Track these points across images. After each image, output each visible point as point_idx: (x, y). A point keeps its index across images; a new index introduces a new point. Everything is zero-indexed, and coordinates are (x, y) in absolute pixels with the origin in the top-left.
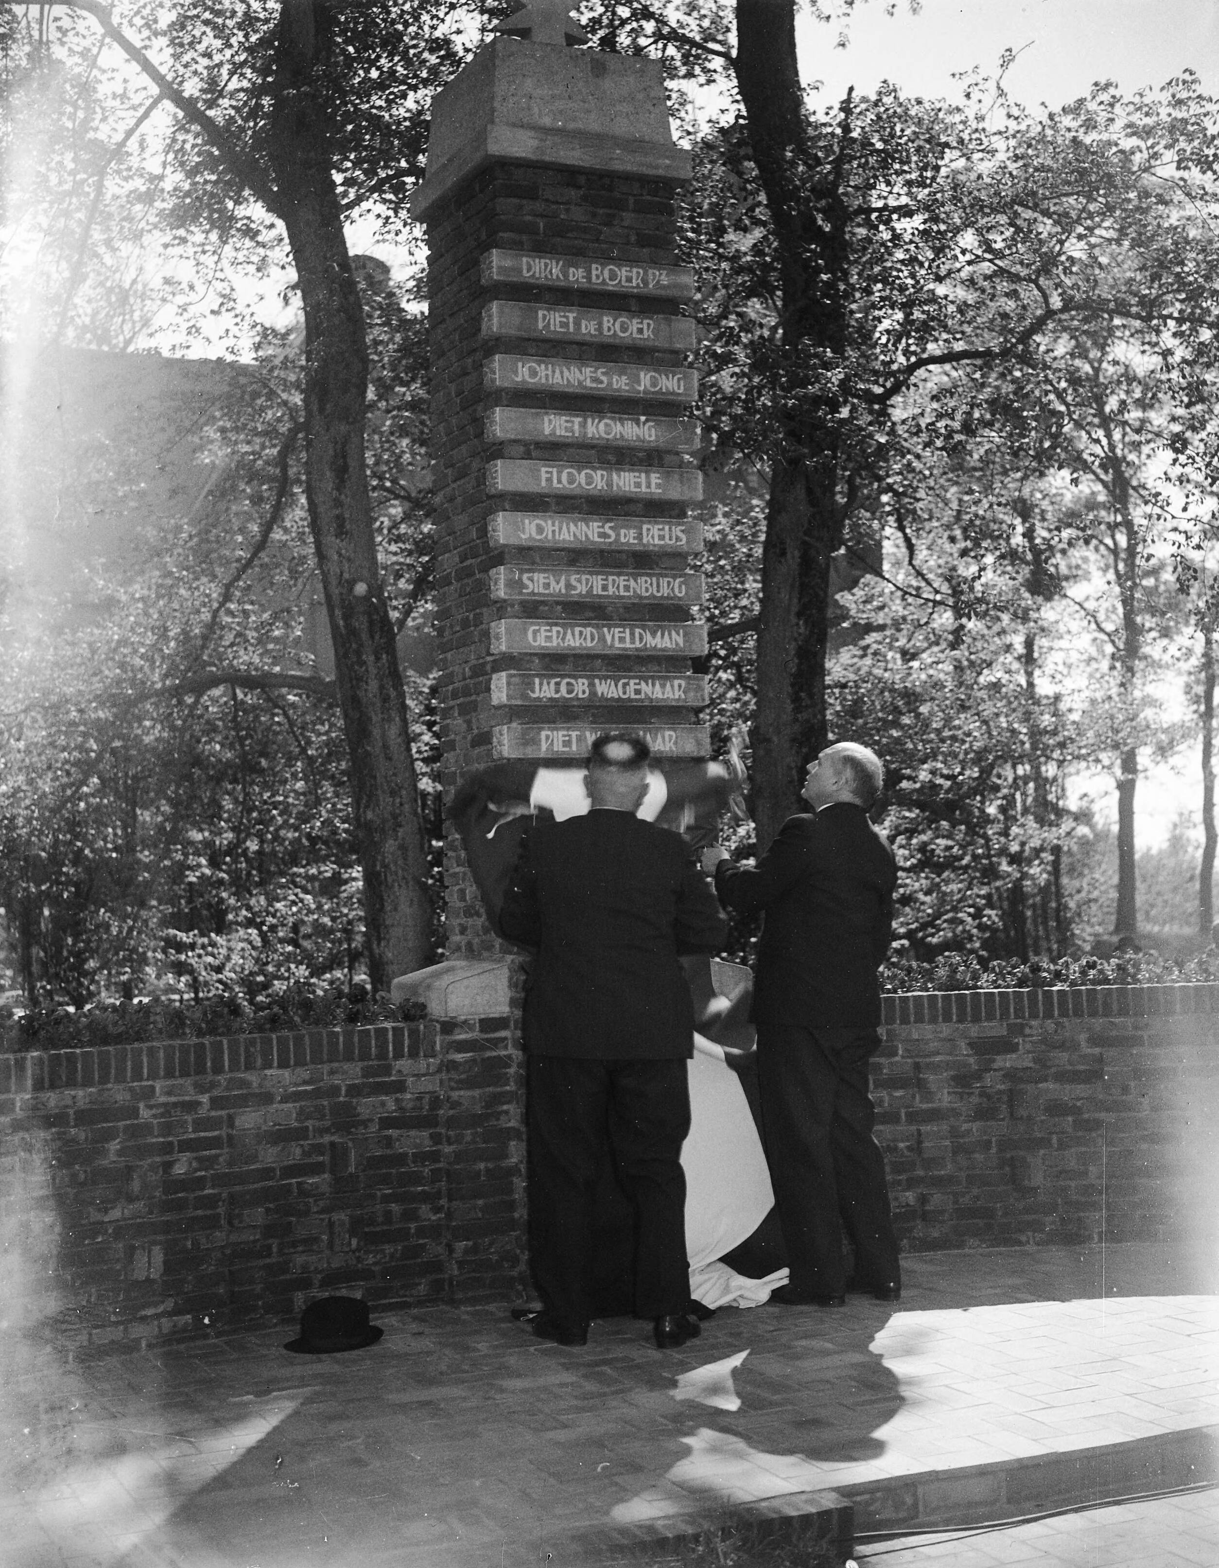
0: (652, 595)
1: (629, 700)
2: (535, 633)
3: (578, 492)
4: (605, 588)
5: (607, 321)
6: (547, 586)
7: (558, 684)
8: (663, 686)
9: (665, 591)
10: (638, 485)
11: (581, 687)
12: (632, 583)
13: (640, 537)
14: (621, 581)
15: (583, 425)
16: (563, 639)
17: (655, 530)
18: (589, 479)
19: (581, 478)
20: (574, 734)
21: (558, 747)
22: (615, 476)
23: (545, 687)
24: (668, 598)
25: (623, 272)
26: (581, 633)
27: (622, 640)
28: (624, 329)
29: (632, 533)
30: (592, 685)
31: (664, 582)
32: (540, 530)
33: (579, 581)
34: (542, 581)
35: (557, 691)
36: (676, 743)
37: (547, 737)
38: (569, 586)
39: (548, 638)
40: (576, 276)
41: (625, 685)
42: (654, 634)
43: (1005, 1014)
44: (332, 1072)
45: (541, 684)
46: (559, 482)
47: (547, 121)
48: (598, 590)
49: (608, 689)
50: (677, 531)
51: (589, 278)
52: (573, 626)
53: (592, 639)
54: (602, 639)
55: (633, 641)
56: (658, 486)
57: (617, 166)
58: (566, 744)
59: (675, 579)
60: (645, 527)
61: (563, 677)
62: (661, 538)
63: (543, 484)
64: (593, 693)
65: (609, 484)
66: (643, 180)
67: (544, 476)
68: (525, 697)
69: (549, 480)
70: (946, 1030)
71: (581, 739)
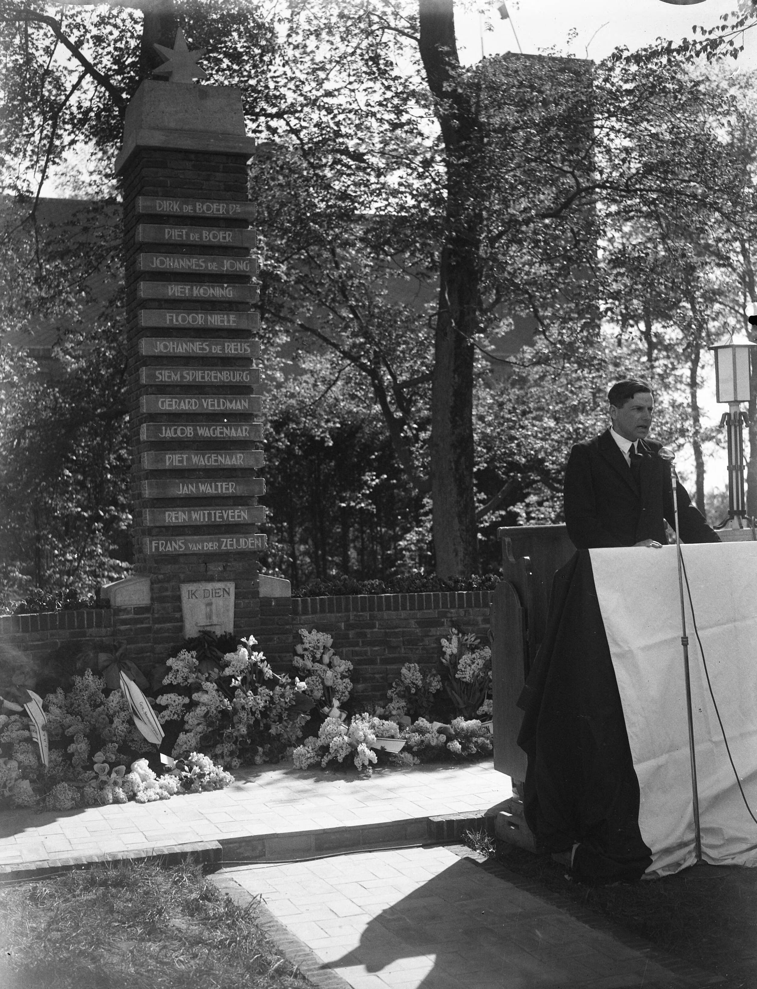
0: (230, 381)
1: (217, 437)
2: (163, 402)
3: (188, 326)
4: (203, 377)
5: (205, 233)
6: (169, 377)
7: (176, 430)
8: (236, 430)
9: (238, 378)
10: (222, 321)
11: (189, 431)
12: (219, 375)
13: (223, 349)
14: (213, 374)
15: (191, 290)
16: (179, 406)
17: (232, 346)
18: (194, 319)
19: (190, 319)
20: (185, 456)
21: (176, 464)
22: (209, 318)
23: (168, 431)
24: (240, 382)
25: (215, 206)
26: (189, 402)
27: (213, 405)
28: (215, 237)
29: (219, 347)
30: (195, 430)
31: (237, 374)
32: (166, 347)
33: (188, 374)
34: (167, 374)
35: (175, 433)
36: (243, 461)
37: (170, 458)
38: (182, 377)
39: (170, 405)
40: (188, 209)
41: (214, 430)
42: (231, 402)
43: (437, 606)
45: (166, 430)
46: (177, 321)
47: (172, 125)
48: (198, 379)
49: (204, 432)
50: (245, 346)
51: (195, 210)
52: (184, 399)
53: (196, 405)
54: (201, 405)
55: (219, 405)
56: (234, 322)
57: (211, 148)
58: (181, 461)
59: (243, 371)
60: (226, 344)
61: (178, 426)
62: (236, 350)
63: (168, 322)
64: (196, 434)
65: (206, 320)
66: (227, 155)
67: (168, 318)
68: (157, 436)
69: (171, 320)
70: (403, 614)
71: (189, 459)
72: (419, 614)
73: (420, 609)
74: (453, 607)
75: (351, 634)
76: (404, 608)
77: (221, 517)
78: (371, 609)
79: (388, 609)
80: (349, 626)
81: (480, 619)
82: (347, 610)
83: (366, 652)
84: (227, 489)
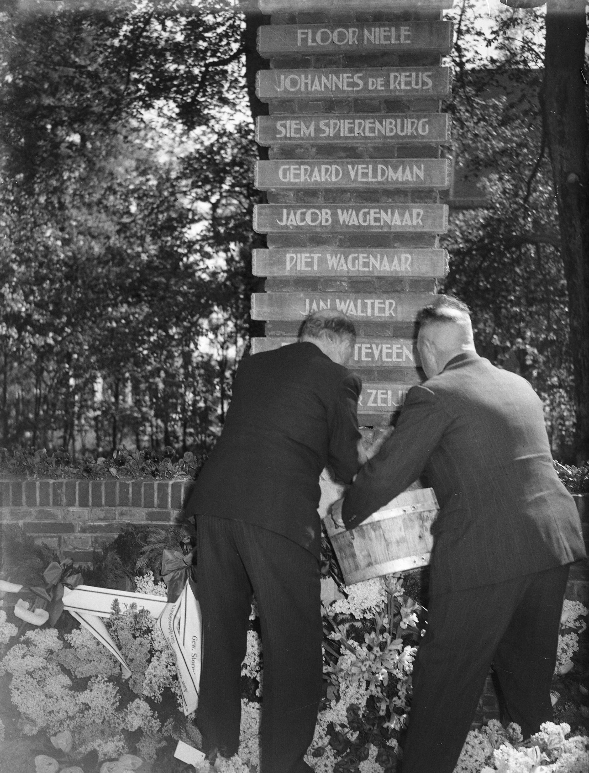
0: (396, 135)
1: (369, 226)
2: (285, 171)
3: (331, 49)
4: (351, 130)
6: (298, 131)
7: (303, 214)
8: (402, 215)
9: (409, 130)
10: (388, 38)
11: (324, 217)
12: (378, 125)
13: (387, 84)
14: (367, 124)
16: (311, 175)
17: (403, 77)
18: (342, 36)
19: (335, 36)
20: (316, 256)
21: (302, 267)
22: (366, 32)
23: (292, 216)
24: (412, 136)
26: (327, 170)
27: (365, 175)
29: (380, 81)
30: (334, 215)
31: (408, 123)
32: (294, 83)
33: (328, 125)
34: (294, 126)
35: (303, 220)
36: (412, 264)
37: (292, 259)
38: (318, 130)
39: (297, 176)
41: (365, 214)
42: (395, 169)
44: (122, 514)
45: (288, 214)
46: (314, 40)
48: (345, 132)
49: (349, 218)
52: (319, 164)
53: (337, 175)
54: (347, 174)
55: (375, 175)
56: (407, 37)
58: (309, 264)
59: (418, 118)
60: (392, 75)
61: (308, 208)
62: (408, 83)
63: (299, 44)
64: (336, 221)
65: (361, 39)
67: (300, 36)
68: (273, 225)
69: (305, 40)
71: (322, 261)
77: (370, 355)
84: (382, 310)
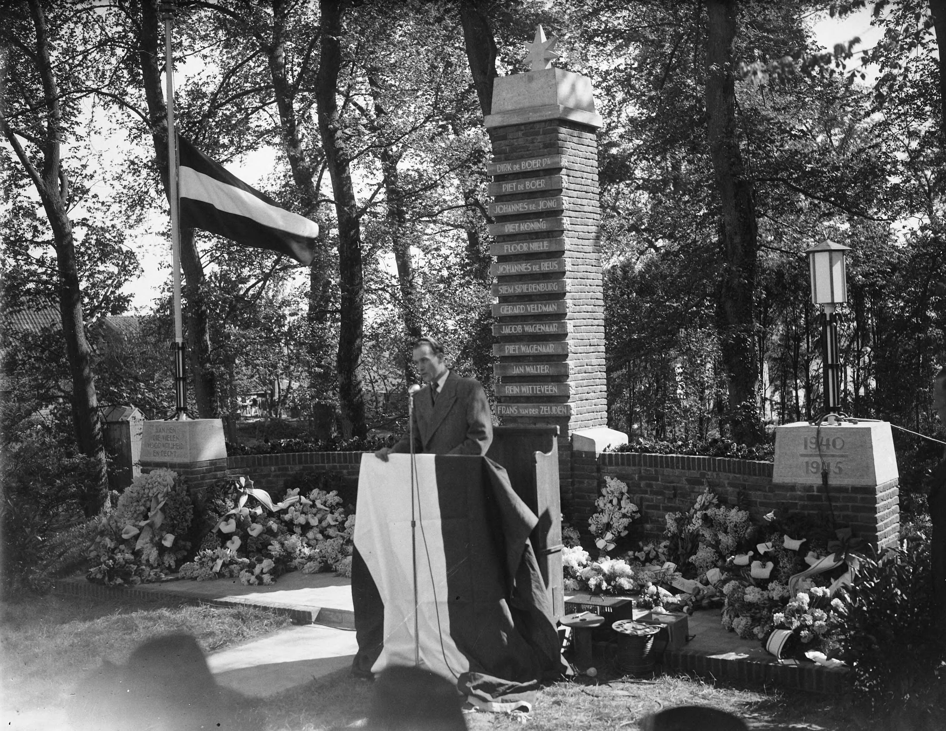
0: (545, 291)
1: (537, 333)
2: (503, 309)
3: (518, 253)
4: (528, 289)
5: (527, 183)
6: (507, 290)
7: (511, 328)
8: (550, 327)
9: (550, 288)
10: (539, 247)
11: (519, 329)
12: (538, 286)
13: (540, 267)
14: (533, 286)
15: (519, 226)
16: (513, 311)
17: (546, 264)
18: (521, 247)
19: (519, 247)
20: (517, 347)
21: (512, 352)
22: (531, 245)
23: (507, 329)
24: (551, 291)
25: (533, 162)
26: (519, 308)
27: (534, 309)
28: (533, 185)
29: (537, 266)
30: (523, 328)
31: (549, 285)
32: (504, 269)
33: (518, 287)
34: (505, 288)
35: (511, 330)
36: (554, 349)
37: (508, 348)
38: (514, 290)
39: (508, 310)
40: (516, 168)
41: (535, 327)
42: (546, 306)
45: (505, 328)
46: (511, 250)
48: (525, 291)
49: (529, 329)
50: (554, 264)
51: (520, 168)
52: (516, 305)
53: (523, 310)
54: (527, 309)
55: (538, 309)
56: (547, 246)
57: (531, 120)
58: (514, 350)
59: (553, 283)
60: (542, 264)
61: (513, 325)
62: (548, 267)
63: (505, 251)
64: (524, 330)
65: (529, 248)
66: (545, 121)
67: (505, 248)
68: (500, 333)
69: (507, 250)
70: (677, 472)
71: (519, 348)
72: (687, 473)
73: (689, 469)
74: (709, 470)
75: (643, 484)
76: (678, 468)
77: (540, 391)
78: (656, 466)
79: (667, 466)
80: (641, 478)
81: (726, 482)
82: (640, 465)
83: (652, 499)
84: (544, 370)
